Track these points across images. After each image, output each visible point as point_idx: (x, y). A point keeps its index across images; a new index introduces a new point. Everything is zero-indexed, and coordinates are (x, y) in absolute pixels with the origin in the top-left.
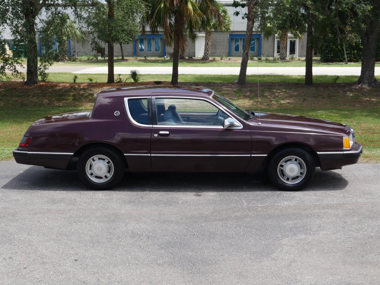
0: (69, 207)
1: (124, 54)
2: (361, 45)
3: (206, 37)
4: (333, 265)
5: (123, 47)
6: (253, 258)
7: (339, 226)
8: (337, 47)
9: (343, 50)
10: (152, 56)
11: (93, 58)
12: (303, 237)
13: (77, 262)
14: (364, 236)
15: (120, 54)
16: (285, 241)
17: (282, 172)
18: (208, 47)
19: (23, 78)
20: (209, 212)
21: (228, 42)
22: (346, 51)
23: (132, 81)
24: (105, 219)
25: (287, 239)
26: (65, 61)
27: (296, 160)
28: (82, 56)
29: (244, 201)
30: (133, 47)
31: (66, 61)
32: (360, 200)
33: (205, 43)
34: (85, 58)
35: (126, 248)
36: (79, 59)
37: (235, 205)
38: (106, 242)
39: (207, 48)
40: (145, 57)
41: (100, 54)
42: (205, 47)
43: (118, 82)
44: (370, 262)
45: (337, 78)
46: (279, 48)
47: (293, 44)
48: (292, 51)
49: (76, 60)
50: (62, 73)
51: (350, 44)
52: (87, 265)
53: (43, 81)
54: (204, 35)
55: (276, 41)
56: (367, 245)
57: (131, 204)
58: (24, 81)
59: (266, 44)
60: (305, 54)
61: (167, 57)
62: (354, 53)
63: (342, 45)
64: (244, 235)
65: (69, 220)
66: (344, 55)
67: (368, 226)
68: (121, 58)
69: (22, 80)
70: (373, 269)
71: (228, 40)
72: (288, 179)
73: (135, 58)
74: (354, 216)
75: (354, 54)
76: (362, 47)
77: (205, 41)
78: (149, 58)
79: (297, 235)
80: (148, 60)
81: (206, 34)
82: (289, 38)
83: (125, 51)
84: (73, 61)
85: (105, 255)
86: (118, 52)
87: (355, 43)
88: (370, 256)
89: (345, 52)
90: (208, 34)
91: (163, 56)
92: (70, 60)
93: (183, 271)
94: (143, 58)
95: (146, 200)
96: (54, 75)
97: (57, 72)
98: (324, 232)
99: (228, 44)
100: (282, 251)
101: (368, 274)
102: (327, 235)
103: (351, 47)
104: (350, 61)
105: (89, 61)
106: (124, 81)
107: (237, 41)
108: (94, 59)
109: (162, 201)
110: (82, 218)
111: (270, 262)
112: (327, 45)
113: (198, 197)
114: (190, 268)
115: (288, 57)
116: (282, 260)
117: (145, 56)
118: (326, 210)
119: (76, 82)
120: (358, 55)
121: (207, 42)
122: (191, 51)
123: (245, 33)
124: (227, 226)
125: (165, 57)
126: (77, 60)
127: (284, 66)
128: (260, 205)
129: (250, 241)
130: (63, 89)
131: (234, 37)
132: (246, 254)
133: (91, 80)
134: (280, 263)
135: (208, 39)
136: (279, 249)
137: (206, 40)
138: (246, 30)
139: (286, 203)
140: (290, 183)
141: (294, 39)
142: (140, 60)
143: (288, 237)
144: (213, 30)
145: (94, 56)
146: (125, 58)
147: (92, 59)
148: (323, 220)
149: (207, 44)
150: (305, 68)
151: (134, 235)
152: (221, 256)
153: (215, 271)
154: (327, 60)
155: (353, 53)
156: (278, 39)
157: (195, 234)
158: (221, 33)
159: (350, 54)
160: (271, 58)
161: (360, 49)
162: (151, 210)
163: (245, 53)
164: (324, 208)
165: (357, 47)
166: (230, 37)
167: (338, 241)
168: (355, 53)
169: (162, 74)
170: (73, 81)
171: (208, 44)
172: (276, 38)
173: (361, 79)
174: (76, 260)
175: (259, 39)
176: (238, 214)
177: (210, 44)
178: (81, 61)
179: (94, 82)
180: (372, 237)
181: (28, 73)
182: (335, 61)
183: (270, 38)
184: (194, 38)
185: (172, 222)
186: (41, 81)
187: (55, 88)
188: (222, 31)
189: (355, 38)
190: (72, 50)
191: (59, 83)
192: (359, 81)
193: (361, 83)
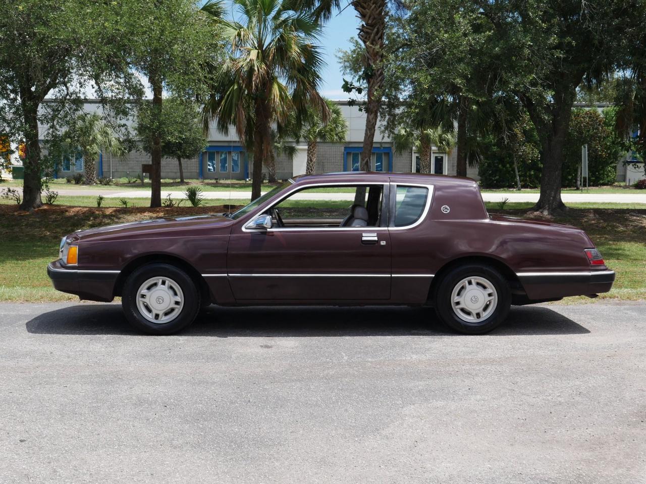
0: (37, 364)
1: (184, 175)
2: (539, 162)
3: (309, 150)
4: (493, 446)
5: (182, 165)
6: (347, 435)
7: (504, 388)
8: (504, 166)
9: (513, 170)
10: (227, 179)
11: (136, 181)
12: (440, 403)
13: (23, 443)
14: (547, 402)
15: (179, 174)
16: (409, 410)
18: (312, 165)
19: (17, 198)
20: (281, 369)
21: (343, 159)
22: (519, 172)
23: (189, 204)
24: (96, 380)
25: (412, 406)
26: (92, 184)
28: (120, 178)
30: (198, 165)
31: (95, 184)
32: (541, 353)
33: (308, 159)
34: (124, 180)
35: (120, 422)
36: (114, 182)
37: (328, 360)
38: (87, 413)
39: (310, 167)
40: (216, 179)
41: (148, 174)
42: (307, 165)
43: (168, 206)
44: (557, 442)
46: (418, 167)
47: (439, 162)
49: (110, 183)
50: (83, 197)
51: (524, 162)
52: (41, 448)
53: (49, 204)
54: (306, 147)
55: (414, 156)
56: (552, 415)
57: (147, 358)
58: (19, 203)
59: (399, 162)
61: (249, 180)
62: (530, 174)
63: (512, 163)
64: (338, 402)
65: (30, 382)
66: (515, 177)
67: (554, 387)
68: (179, 180)
69: (16, 203)
70: (563, 451)
71: (343, 156)
73: (200, 180)
74: (529, 374)
75: (530, 176)
76: (542, 166)
77: (308, 156)
78: (222, 181)
79: (431, 401)
80: (221, 183)
81: (309, 146)
82: (433, 153)
83: (186, 171)
84: (106, 185)
85: (78, 432)
86: (176, 173)
87: (532, 160)
88: (559, 432)
89: (517, 173)
90: (312, 145)
91: (244, 179)
92: (101, 183)
93: (217, 456)
94: (213, 181)
95: (176, 353)
96: (70, 199)
97: (75, 195)
98: (478, 397)
99: (343, 161)
100: (402, 424)
101: (554, 458)
102: (483, 402)
103: (526, 167)
104: (525, 185)
105: (130, 185)
106: (176, 205)
107: (355, 156)
108: (139, 181)
109: (202, 354)
110: (55, 379)
111: (379, 442)
112: (490, 163)
113: (266, 349)
114: (231, 451)
116: (400, 439)
117: (216, 177)
118: (483, 366)
119: (101, 206)
120: (537, 177)
121: (310, 158)
122: (286, 171)
124: (309, 389)
125: (248, 180)
126: (112, 184)
128: (370, 360)
129: (346, 410)
130: (75, 215)
131: (352, 150)
132: (336, 430)
133: (125, 203)
134: (396, 443)
135: (311, 152)
136: (397, 421)
137: (309, 154)
139: (414, 357)
141: (441, 155)
142: (208, 184)
143: (414, 404)
144: (318, 140)
145: (139, 177)
146: (185, 180)
147: (134, 182)
148: (477, 379)
149: (310, 160)
151: (140, 402)
152: (291, 432)
153: (276, 456)
154: (490, 184)
155: (528, 174)
156: (417, 155)
157: (251, 400)
158: (331, 144)
159: (525, 176)
161: (538, 170)
162: (180, 367)
163: (364, 162)
164: (478, 363)
165: (534, 165)
166: (345, 151)
167: (503, 410)
168: (532, 174)
169: (239, 199)
170: (96, 205)
171: (311, 161)
172: (414, 153)
173: (540, 204)
174: (22, 441)
175: (388, 154)
176: (331, 372)
177: (314, 160)
178: (117, 185)
179: (129, 205)
180: (560, 403)
181: (25, 191)
182: (503, 187)
183: (405, 154)
184: (291, 151)
185: (213, 383)
186: (47, 204)
187: (67, 214)
188: (332, 142)
189: (530, 152)
190: (105, 169)
191: (73, 207)
192: (539, 206)
193: (541, 208)
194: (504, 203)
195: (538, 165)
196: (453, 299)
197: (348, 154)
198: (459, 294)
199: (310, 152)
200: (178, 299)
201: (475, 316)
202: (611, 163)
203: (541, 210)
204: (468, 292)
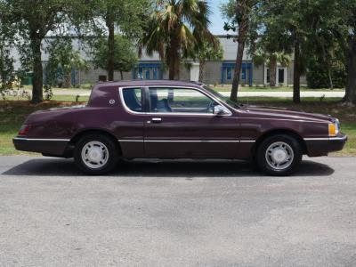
2: (345, 72)
5: (123, 76)
8: (323, 74)
9: (328, 77)
17: (270, 157)
18: (203, 75)
21: (221, 71)
22: (332, 78)
25: (275, 210)
27: (283, 146)
28: (85, 84)
30: (132, 75)
31: (70, 88)
36: (82, 87)
39: (201, 76)
46: (268, 78)
47: (281, 73)
48: (281, 80)
51: (335, 72)
53: (47, 100)
54: (199, 64)
55: (266, 69)
56: (353, 215)
59: (256, 73)
60: (292, 81)
62: (339, 79)
63: (327, 73)
66: (329, 81)
71: (221, 69)
72: (276, 165)
82: (278, 67)
84: (77, 88)
87: (340, 71)
90: (202, 63)
92: (74, 87)
96: (58, 97)
98: (311, 205)
102: (314, 208)
103: (337, 74)
107: (229, 70)
112: (313, 73)
113: (189, 181)
115: (277, 84)
119: (78, 101)
121: (201, 70)
123: (234, 62)
126: (80, 87)
127: (274, 91)
131: (227, 66)
140: (278, 168)
141: (282, 68)
144: (206, 59)
149: (201, 72)
154: (313, 86)
158: (214, 62)
159: (336, 80)
160: (261, 85)
161: (345, 77)
163: (236, 73)
165: (341, 74)
166: (222, 66)
168: (341, 80)
170: (75, 101)
172: (266, 67)
174: (67, 225)
175: (249, 67)
177: (204, 72)
178: (84, 88)
181: (34, 93)
183: (260, 67)
184: (189, 66)
188: (216, 61)
189: (339, 65)
190: (76, 78)
192: (344, 99)
193: (346, 101)
194: (322, 97)
197: (225, 68)
199: (201, 67)
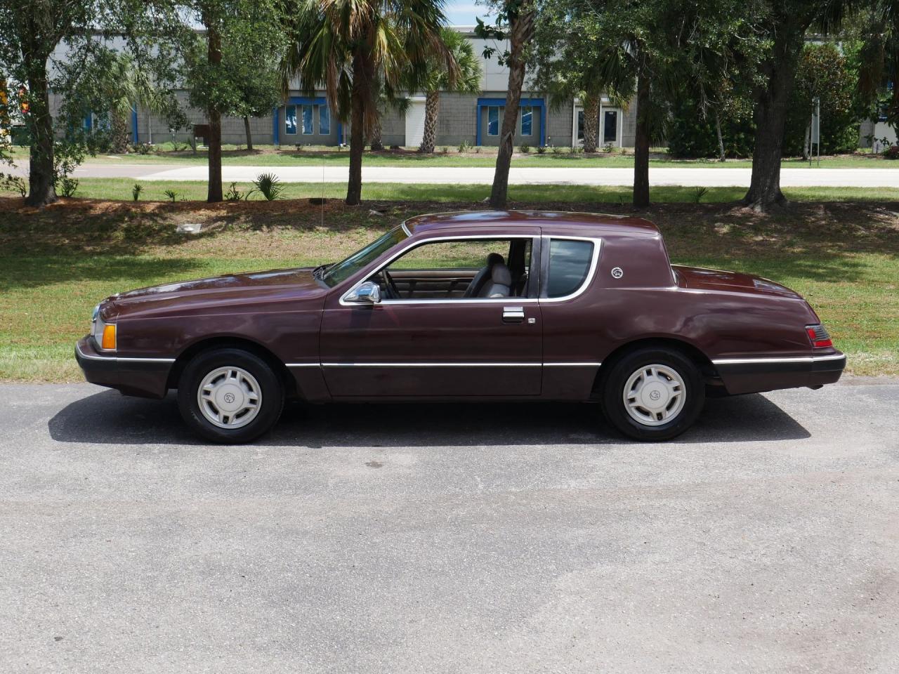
0: (69, 498)
1: (253, 138)
2: (752, 122)
3: (428, 104)
4: (675, 644)
5: (250, 125)
6: (484, 626)
7: (691, 540)
8: (702, 126)
9: (716, 134)
10: (313, 144)
11: (186, 147)
12: (606, 569)
13: (59, 643)
14: (748, 565)
15: (245, 138)
16: (565, 581)
18: (433, 126)
19: (21, 189)
20: (395, 507)
21: (475, 115)
22: (723, 135)
23: (261, 196)
24: (149, 528)
25: (570, 575)
26: (124, 153)
28: (163, 142)
29: (479, 479)
30: (271, 125)
31: (127, 153)
33: (426, 117)
34: (168, 147)
35: (185, 605)
36: (155, 150)
37: (457, 489)
38: (140, 588)
39: (430, 128)
40: (297, 145)
41: (202, 139)
42: (426, 126)
43: (231, 200)
44: (759, 635)
45: (701, 191)
46: (581, 127)
47: (611, 120)
48: (610, 134)
49: (149, 152)
50: (113, 180)
51: (730, 121)
52: (83, 652)
53: (66, 197)
54: (424, 99)
55: (576, 112)
56: (754, 588)
57: (215, 488)
58: (24, 196)
59: (554, 122)
61: (345, 146)
62: (738, 138)
63: (713, 123)
64: (471, 567)
65: (61, 532)
66: (718, 143)
67: (759, 539)
68: (245, 147)
69: (20, 195)
70: (766, 653)
71: (475, 111)
73: (276, 146)
74: (727, 514)
75: (739, 141)
76: (755, 127)
77: (426, 112)
78: (306, 148)
79: (595, 565)
80: (305, 152)
81: (428, 98)
82: (603, 107)
83: (256, 132)
84: (143, 154)
85: (131, 623)
86: (240, 135)
87: (741, 119)
88: (761, 618)
89: (720, 137)
90: (433, 96)
91: (337, 144)
92: (136, 152)
93: (314, 665)
94: (293, 148)
95: (254, 478)
96: (95, 184)
97: (101, 176)
98: (657, 557)
99: (475, 119)
100: (555, 606)
101: (754, 665)
102: (663, 565)
103: (734, 128)
104: (731, 155)
105: (176, 153)
106: (244, 199)
107: (492, 112)
108: (189, 148)
109: (288, 480)
110: (94, 527)
111: (525, 638)
112: (682, 122)
113: (375, 470)
114: (332, 655)
115: (602, 147)
116: (553, 632)
117: (297, 143)
118: (664, 501)
119: (139, 198)
120: (748, 142)
121: (429, 114)
122: (395, 133)
123: (504, 96)
124: (433, 544)
125: (342, 145)
126: (152, 152)
127: (592, 167)
128: (513, 489)
129: (482, 582)
130: (103, 214)
131: (488, 103)
132: (469, 617)
133: (172, 195)
134: (548, 640)
135: (431, 107)
136: (549, 601)
137: (428, 110)
138: (506, 88)
139: (573, 483)
141: (613, 110)
142: (286, 153)
143: (572, 571)
144: (441, 89)
145: (189, 142)
146: (255, 147)
147: (183, 150)
148: (657, 524)
149: (429, 119)
150: (633, 170)
151: (209, 569)
152: (411, 622)
153: (391, 663)
154: (684, 152)
155: (736, 138)
156: (582, 110)
157: (356, 565)
158: (458, 95)
159: (731, 140)
160: (565, 149)
161: (750, 132)
162: (260, 504)
163: (506, 138)
164: (659, 495)
165: (744, 126)
166: (478, 104)
167: (688, 579)
168: (742, 138)
169: (330, 183)
170: (131, 198)
171: (431, 119)
172: (576, 106)
173: (751, 196)
174: (58, 639)
175: (539, 109)
176: (462, 513)
177: (435, 118)
178: (159, 153)
179: (177, 199)
180: (766, 568)
181: (32, 179)
182: (700, 156)
183: (565, 108)
184: (401, 107)
185: (306, 533)
186: (63, 197)
187: (92, 212)
188: (460, 92)
189: (739, 107)
190: (141, 130)
191: (100, 201)
192: (748, 200)
193: (751, 202)
194: (700, 195)
195: (750, 125)
196: (626, 396)
197: (484, 108)
198: (633, 388)
199: (429, 106)
200: (254, 396)
201: (656, 417)
202: (854, 121)
203: (751, 205)
204: (645, 385)
